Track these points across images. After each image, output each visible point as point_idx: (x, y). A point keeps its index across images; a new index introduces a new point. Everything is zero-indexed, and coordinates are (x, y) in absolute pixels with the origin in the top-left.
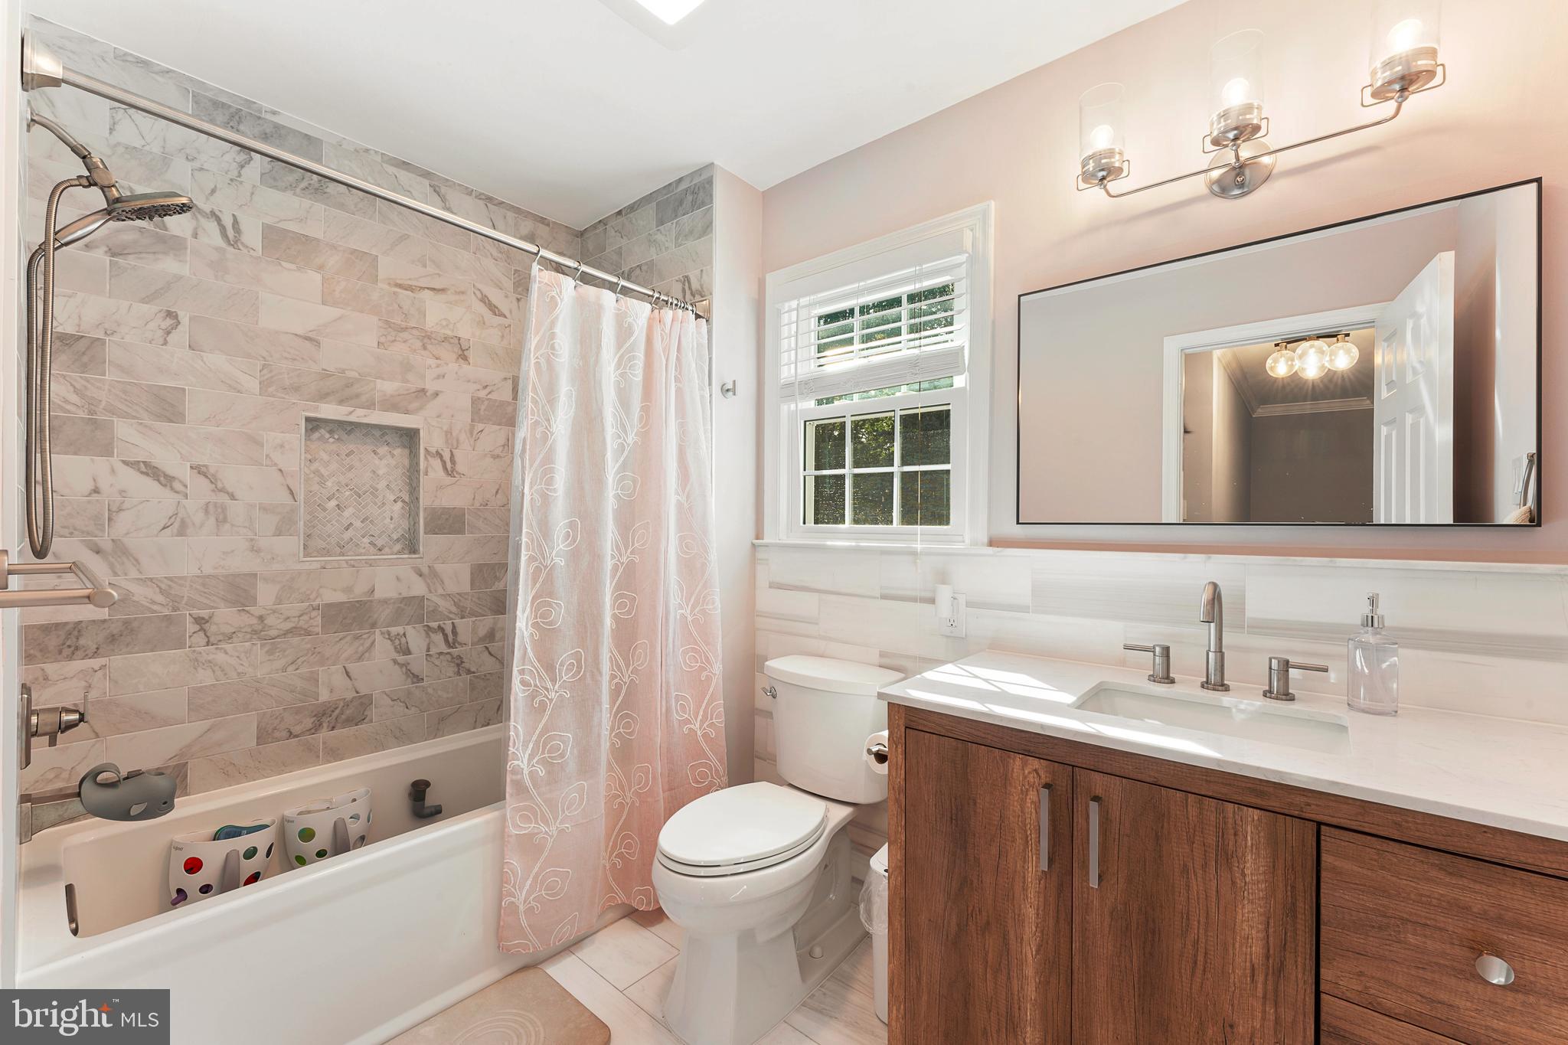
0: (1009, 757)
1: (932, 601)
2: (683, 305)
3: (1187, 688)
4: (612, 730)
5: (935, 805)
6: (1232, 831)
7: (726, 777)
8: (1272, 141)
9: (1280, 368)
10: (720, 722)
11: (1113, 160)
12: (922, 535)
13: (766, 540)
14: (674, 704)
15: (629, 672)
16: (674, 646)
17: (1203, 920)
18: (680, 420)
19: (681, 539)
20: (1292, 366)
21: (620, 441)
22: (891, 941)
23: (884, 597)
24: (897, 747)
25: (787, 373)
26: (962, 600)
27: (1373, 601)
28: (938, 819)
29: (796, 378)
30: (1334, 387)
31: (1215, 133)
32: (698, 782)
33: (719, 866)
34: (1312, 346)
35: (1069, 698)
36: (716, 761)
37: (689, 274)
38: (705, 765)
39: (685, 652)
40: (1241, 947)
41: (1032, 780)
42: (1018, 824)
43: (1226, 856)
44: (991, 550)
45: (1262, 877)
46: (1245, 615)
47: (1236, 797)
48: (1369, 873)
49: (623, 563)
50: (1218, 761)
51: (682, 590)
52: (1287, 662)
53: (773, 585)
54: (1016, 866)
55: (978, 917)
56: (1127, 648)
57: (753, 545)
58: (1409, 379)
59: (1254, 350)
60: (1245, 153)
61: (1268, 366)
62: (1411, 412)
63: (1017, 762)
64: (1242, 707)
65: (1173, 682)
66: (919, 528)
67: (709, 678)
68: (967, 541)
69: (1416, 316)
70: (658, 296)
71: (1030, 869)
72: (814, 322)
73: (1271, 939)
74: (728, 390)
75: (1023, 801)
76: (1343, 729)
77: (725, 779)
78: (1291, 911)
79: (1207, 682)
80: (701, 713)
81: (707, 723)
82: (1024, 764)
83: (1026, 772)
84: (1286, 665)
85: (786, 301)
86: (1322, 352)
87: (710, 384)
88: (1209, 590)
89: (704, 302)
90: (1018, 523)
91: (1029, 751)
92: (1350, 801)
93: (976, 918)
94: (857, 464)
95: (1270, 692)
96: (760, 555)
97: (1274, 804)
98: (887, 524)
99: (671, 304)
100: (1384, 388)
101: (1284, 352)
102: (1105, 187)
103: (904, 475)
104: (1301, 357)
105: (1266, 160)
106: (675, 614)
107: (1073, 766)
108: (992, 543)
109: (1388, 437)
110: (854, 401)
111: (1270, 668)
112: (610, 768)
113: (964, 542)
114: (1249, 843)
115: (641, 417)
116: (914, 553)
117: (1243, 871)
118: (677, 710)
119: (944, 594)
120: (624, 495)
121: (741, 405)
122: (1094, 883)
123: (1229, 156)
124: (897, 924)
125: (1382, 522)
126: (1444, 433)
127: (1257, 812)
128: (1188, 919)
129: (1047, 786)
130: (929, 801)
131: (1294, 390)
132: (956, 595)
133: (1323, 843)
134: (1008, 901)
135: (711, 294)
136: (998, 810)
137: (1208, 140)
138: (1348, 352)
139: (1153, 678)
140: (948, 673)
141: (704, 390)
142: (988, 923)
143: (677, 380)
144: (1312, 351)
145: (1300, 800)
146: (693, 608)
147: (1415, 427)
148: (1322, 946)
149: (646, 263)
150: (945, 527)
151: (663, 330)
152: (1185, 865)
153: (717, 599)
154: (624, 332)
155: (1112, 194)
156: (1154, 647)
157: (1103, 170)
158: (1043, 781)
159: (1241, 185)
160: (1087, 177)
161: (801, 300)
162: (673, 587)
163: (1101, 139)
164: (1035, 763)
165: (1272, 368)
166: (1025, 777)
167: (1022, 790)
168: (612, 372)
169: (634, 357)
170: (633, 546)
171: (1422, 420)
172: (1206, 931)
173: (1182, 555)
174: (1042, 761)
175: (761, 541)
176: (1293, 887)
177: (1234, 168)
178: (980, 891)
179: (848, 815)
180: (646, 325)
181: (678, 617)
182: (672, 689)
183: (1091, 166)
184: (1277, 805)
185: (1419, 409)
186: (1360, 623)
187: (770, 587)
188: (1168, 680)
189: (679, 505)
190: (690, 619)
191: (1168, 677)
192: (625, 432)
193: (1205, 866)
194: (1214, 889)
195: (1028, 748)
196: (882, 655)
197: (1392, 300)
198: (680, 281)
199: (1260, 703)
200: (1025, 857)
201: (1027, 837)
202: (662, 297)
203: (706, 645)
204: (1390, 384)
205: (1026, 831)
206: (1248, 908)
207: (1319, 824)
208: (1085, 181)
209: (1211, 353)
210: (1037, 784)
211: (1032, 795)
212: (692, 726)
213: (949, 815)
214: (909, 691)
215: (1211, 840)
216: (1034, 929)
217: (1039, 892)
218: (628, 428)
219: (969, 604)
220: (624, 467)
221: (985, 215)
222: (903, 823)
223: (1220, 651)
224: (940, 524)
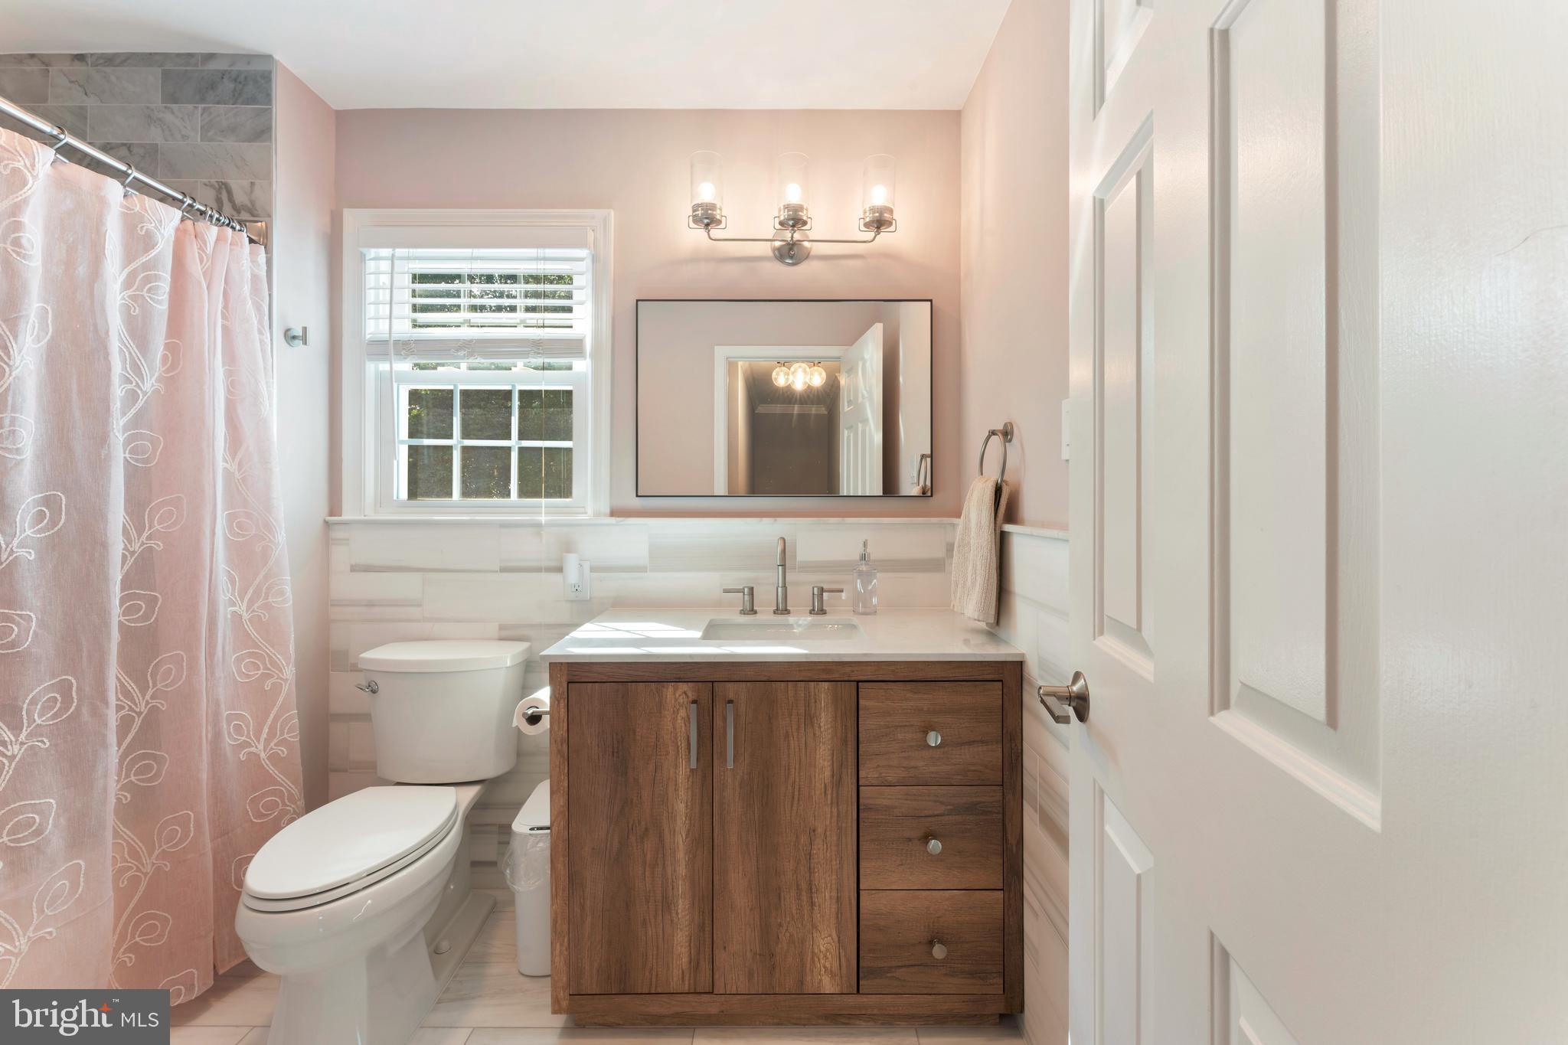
0: (663, 687)
1: (559, 569)
2: (227, 222)
3: (765, 615)
4: (118, 781)
5: (598, 745)
6: (813, 701)
7: (303, 801)
8: (812, 235)
9: (780, 379)
10: (294, 737)
11: (714, 213)
12: (544, 509)
13: (346, 516)
14: (225, 726)
15: (148, 697)
16: (224, 653)
17: (797, 766)
18: (227, 367)
19: (231, 518)
20: (787, 379)
21: (129, 386)
22: (554, 884)
23: (504, 570)
24: (559, 703)
25: (375, 327)
26: (587, 566)
27: (865, 544)
28: (601, 756)
29: (390, 336)
30: (811, 397)
31: (782, 218)
32: (262, 816)
33: (348, 884)
34: (800, 367)
35: (698, 634)
36: (291, 786)
37: (229, 181)
38: (273, 793)
39: (239, 660)
40: (819, 775)
41: (682, 701)
42: (671, 739)
43: (810, 719)
44: (613, 520)
45: (829, 726)
46: (796, 558)
47: (816, 677)
48: (880, 704)
49: (133, 553)
50: (806, 655)
51: (233, 582)
52: (822, 588)
53: (354, 569)
54: (669, 773)
55: (638, 828)
56: (726, 591)
57: (326, 523)
58: (860, 400)
59: (763, 364)
60: (797, 236)
61: (773, 377)
62: (861, 422)
63: (670, 688)
64: (800, 622)
65: (756, 613)
66: (543, 501)
67: (276, 688)
68: (590, 511)
69: (863, 359)
70: (191, 202)
71: (681, 772)
72: (408, 278)
73: (835, 765)
74: (294, 337)
75: (674, 720)
76: (854, 627)
77: (301, 803)
78: (845, 742)
79: (777, 610)
80: (266, 730)
81: (275, 741)
82: (676, 689)
83: (677, 695)
84: (822, 590)
85: (374, 247)
86: (805, 371)
87: (271, 327)
88: (781, 543)
89: (259, 224)
90: (637, 496)
91: (679, 678)
92: (873, 664)
93: (636, 830)
94: (466, 435)
95: (814, 610)
96: (338, 534)
97: (836, 676)
98: (503, 497)
99: (211, 216)
100: (846, 404)
101: (783, 368)
102: (709, 231)
103: (522, 451)
104: (793, 373)
105: (806, 244)
106: (224, 613)
107: (713, 682)
108: (613, 513)
109: (849, 437)
110: (461, 370)
111: (813, 594)
112: (116, 834)
113: (586, 513)
114: (823, 705)
115: (165, 358)
116: (538, 526)
117: (819, 724)
118: (229, 733)
119: (572, 562)
120: (137, 460)
121: (311, 357)
122: (730, 765)
123: (787, 235)
124: (560, 866)
125: (845, 494)
126: (878, 438)
127: (827, 683)
128: (789, 769)
129: (694, 702)
130: (591, 743)
131: (787, 396)
132: (581, 562)
133: (860, 693)
134: (663, 804)
135: (270, 216)
136: (654, 733)
137: (777, 220)
138: (820, 374)
139: (743, 612)
140: (589, 630)
141: (263, 334)
142: (646, 830)
143: (224, 317)
144: (800, 370)
145: (848, 669)
146: (251, 602)
147: (864, 432)
148: (860, 757)
149: (142, 146)
150: (567, 500)
151: (200, 248)
152: (787, 732)
153: (288, 589)
154: (138, 241)
155: (711, 236)
156: (744, 589)
157: (707, 218)
158: (690, 699)
159: (791, 257)
160: (696, 220)
161: (397, 250)
162: (222, 579)
163: (706, 193)
164: (684, 687)
165: (776, 379)
166: (676, 700)
167: (674, 711)
168: (118, 292)
169: (157, 278)
170: (150, 528)
171: (867, 429)
172: (799, 773)
173: (759, 519)
174: (689, 684)
175: (340, 518)
176: (846, 726)
177: (788, 244)
178: (639, 806)
179: (477, 793)
180: (173, 239)
181: (229, 616)
182: (223, 706)
183: (699, 213)
184: (837, 676)
185: (865, 421)
186: (858, 558)
187: (351, 571)
188: (753, 612)
189: (228, 475)
190: (246, 616)
191: (753, 610)
192: (140, 375)
193: (798, 729)
194: (804, 742)
195: (678, 676)
196: (501, 628)
197: (852, 345)
198: (212, 186)
199: (810, 618)
200: (676, 765)
201: (678, 748)
202: (197, 206)
203: (272, 647)
204: (850, 402)
205: (677, 743)
206: (823, 748)
207: (858, 682)
208: (695, 221)
209: (737, 361)
210: (685, 703)
211: (682, 713)
212: (253, 749)
213: (611, 750)
214: (569, 649)
215: (802, 711)
216: (684, 819)
217: (688, 788)
218: (145, 370)
219: (593, 569)
220: (136, 422)
221: (605, 220)
222: (566, 771)
223: (785, 587)
224: (561, 497)
